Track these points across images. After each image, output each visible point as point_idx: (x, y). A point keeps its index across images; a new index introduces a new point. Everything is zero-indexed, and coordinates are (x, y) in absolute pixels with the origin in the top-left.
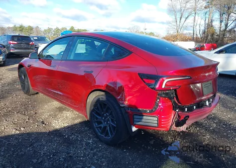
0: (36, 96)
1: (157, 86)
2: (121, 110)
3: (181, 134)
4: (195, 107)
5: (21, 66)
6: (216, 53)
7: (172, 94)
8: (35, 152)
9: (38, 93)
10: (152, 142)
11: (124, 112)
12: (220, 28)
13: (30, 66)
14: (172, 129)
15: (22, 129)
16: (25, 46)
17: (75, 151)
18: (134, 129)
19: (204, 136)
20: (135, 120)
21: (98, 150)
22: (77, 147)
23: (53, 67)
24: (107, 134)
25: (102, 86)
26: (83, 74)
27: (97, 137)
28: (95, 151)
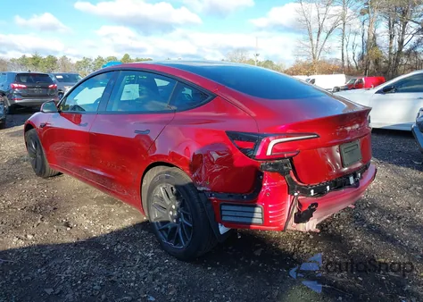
0: (57, 178)
1: (258, 153)
2: (199, 198)
3: (311, 237)
4: (328, 188)
5: (29, 127)
6: (378, 92)
7: (286, 165)
8: (50, 275)
9: (60, 174)
10: (258, 253)
11: (203, 200)
12: (390, 48)
13: (44, 126)
14: (289, 227)
15: (30, 237)
16: (41, 91)
17: (121, 272)
18: (222, 230)
19: (352, 239)
20: (224, 213)
21: (163, 269)
22: (124, 265)
23: (84, 125)
24: (177, 242)
25: (166, 156)
26: (132, 135)
27: (162, 246)
28: (157, 270)
